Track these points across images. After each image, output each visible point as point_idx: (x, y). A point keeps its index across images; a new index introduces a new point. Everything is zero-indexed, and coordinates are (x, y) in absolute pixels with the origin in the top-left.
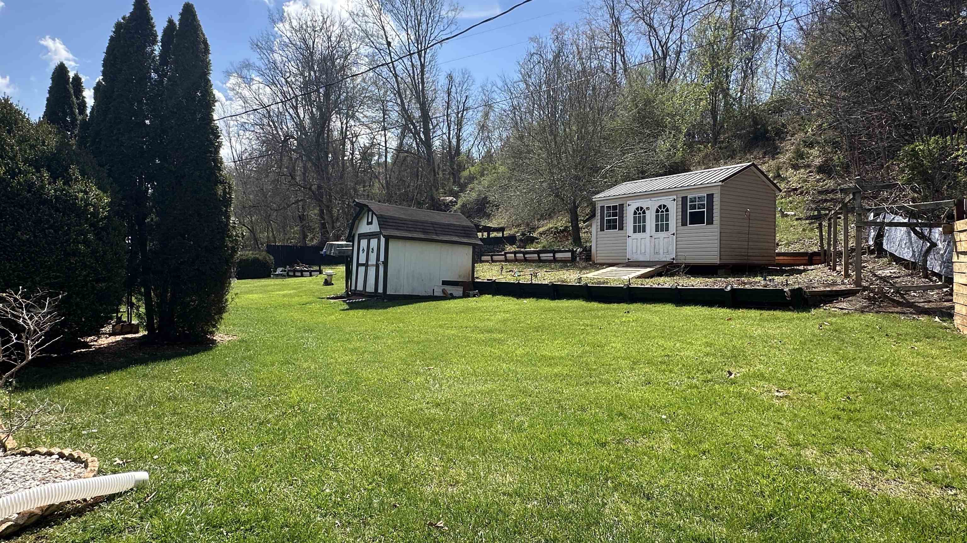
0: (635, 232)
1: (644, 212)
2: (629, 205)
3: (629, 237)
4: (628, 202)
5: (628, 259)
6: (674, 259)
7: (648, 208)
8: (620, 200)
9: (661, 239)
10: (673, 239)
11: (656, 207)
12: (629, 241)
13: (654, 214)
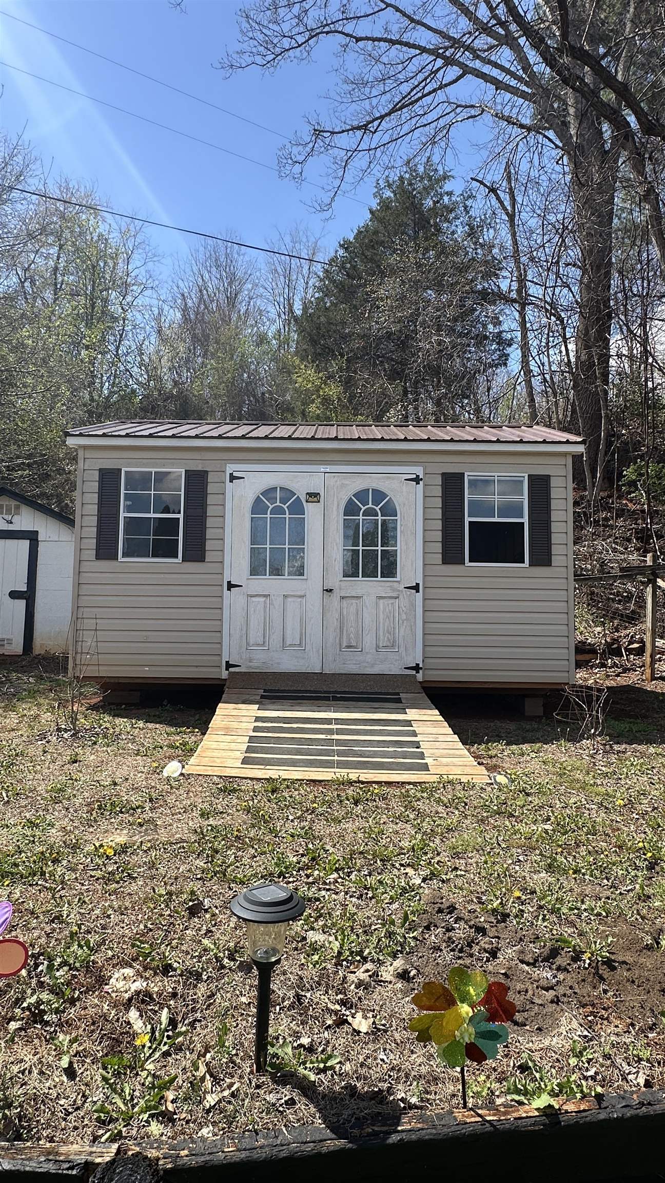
0: (255, 571)
1: (297, 508)
2: (233, 478)
3: (230, 586)
4: (230, 468)
5: (229, 665)
6: (417, 668)
7: (313, 496)
8: (196, 455)
9: (369, 601)
10: (413, 606)
11: (345, 496)
12: (233, 600)
13: (337, 519)
